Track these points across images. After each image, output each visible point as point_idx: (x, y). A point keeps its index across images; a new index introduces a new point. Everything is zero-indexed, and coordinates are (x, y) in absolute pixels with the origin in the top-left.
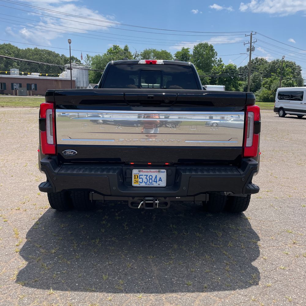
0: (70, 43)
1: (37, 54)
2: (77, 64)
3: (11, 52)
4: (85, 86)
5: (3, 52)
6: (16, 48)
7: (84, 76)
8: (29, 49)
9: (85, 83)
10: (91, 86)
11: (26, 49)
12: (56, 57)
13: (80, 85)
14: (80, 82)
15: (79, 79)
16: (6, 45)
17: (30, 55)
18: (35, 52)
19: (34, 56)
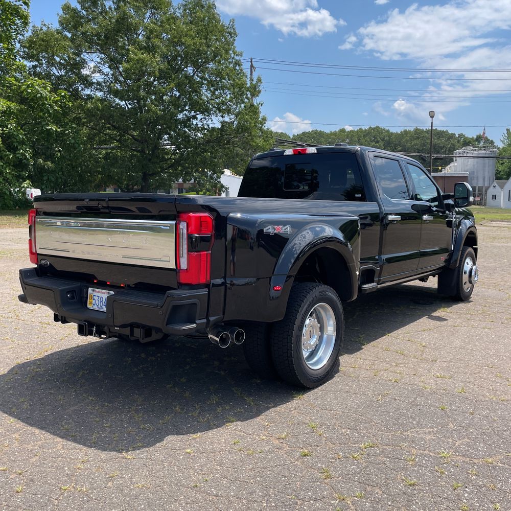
0: (432, 117)
1: (418, 138)
2: (474, 149)
3: (379, 139)
4: (486, 184)
5: (369, 140)
6: (388, 131)
7: (487, 168)
8: (405, 131)
9: (486, 179)
10: (496, 185)
11: (401, 132)
13: (477, 184)
14: (477, 178)
15: (475, 173)
16: (374, 129)
17: (407, 140)
18: (415, 134)
19: (413, 141)
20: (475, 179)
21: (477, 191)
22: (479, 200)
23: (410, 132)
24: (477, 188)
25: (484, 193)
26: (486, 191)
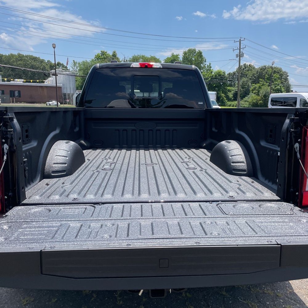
0: (54, 48)
1: (22, 60)
2: (63, 70)
4: (72, 92)
7: (71, 83)
8: (12, 55)
9: (72, 89)
10: (78, 92)
11: (9, 55)
12: (41, 63)
13: (67, 92)
14: (66, 88)
15: (65, 85)
17: (13, 61)
18: (19, 57)
19: (18, 61)
20: (65, 89)
21: (67, 96)
22: (69, 101)
23: (15, 55)
24: (67, 94)
25: (71, 97)
26: (72, 96)
